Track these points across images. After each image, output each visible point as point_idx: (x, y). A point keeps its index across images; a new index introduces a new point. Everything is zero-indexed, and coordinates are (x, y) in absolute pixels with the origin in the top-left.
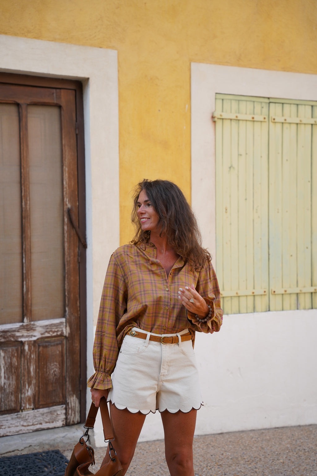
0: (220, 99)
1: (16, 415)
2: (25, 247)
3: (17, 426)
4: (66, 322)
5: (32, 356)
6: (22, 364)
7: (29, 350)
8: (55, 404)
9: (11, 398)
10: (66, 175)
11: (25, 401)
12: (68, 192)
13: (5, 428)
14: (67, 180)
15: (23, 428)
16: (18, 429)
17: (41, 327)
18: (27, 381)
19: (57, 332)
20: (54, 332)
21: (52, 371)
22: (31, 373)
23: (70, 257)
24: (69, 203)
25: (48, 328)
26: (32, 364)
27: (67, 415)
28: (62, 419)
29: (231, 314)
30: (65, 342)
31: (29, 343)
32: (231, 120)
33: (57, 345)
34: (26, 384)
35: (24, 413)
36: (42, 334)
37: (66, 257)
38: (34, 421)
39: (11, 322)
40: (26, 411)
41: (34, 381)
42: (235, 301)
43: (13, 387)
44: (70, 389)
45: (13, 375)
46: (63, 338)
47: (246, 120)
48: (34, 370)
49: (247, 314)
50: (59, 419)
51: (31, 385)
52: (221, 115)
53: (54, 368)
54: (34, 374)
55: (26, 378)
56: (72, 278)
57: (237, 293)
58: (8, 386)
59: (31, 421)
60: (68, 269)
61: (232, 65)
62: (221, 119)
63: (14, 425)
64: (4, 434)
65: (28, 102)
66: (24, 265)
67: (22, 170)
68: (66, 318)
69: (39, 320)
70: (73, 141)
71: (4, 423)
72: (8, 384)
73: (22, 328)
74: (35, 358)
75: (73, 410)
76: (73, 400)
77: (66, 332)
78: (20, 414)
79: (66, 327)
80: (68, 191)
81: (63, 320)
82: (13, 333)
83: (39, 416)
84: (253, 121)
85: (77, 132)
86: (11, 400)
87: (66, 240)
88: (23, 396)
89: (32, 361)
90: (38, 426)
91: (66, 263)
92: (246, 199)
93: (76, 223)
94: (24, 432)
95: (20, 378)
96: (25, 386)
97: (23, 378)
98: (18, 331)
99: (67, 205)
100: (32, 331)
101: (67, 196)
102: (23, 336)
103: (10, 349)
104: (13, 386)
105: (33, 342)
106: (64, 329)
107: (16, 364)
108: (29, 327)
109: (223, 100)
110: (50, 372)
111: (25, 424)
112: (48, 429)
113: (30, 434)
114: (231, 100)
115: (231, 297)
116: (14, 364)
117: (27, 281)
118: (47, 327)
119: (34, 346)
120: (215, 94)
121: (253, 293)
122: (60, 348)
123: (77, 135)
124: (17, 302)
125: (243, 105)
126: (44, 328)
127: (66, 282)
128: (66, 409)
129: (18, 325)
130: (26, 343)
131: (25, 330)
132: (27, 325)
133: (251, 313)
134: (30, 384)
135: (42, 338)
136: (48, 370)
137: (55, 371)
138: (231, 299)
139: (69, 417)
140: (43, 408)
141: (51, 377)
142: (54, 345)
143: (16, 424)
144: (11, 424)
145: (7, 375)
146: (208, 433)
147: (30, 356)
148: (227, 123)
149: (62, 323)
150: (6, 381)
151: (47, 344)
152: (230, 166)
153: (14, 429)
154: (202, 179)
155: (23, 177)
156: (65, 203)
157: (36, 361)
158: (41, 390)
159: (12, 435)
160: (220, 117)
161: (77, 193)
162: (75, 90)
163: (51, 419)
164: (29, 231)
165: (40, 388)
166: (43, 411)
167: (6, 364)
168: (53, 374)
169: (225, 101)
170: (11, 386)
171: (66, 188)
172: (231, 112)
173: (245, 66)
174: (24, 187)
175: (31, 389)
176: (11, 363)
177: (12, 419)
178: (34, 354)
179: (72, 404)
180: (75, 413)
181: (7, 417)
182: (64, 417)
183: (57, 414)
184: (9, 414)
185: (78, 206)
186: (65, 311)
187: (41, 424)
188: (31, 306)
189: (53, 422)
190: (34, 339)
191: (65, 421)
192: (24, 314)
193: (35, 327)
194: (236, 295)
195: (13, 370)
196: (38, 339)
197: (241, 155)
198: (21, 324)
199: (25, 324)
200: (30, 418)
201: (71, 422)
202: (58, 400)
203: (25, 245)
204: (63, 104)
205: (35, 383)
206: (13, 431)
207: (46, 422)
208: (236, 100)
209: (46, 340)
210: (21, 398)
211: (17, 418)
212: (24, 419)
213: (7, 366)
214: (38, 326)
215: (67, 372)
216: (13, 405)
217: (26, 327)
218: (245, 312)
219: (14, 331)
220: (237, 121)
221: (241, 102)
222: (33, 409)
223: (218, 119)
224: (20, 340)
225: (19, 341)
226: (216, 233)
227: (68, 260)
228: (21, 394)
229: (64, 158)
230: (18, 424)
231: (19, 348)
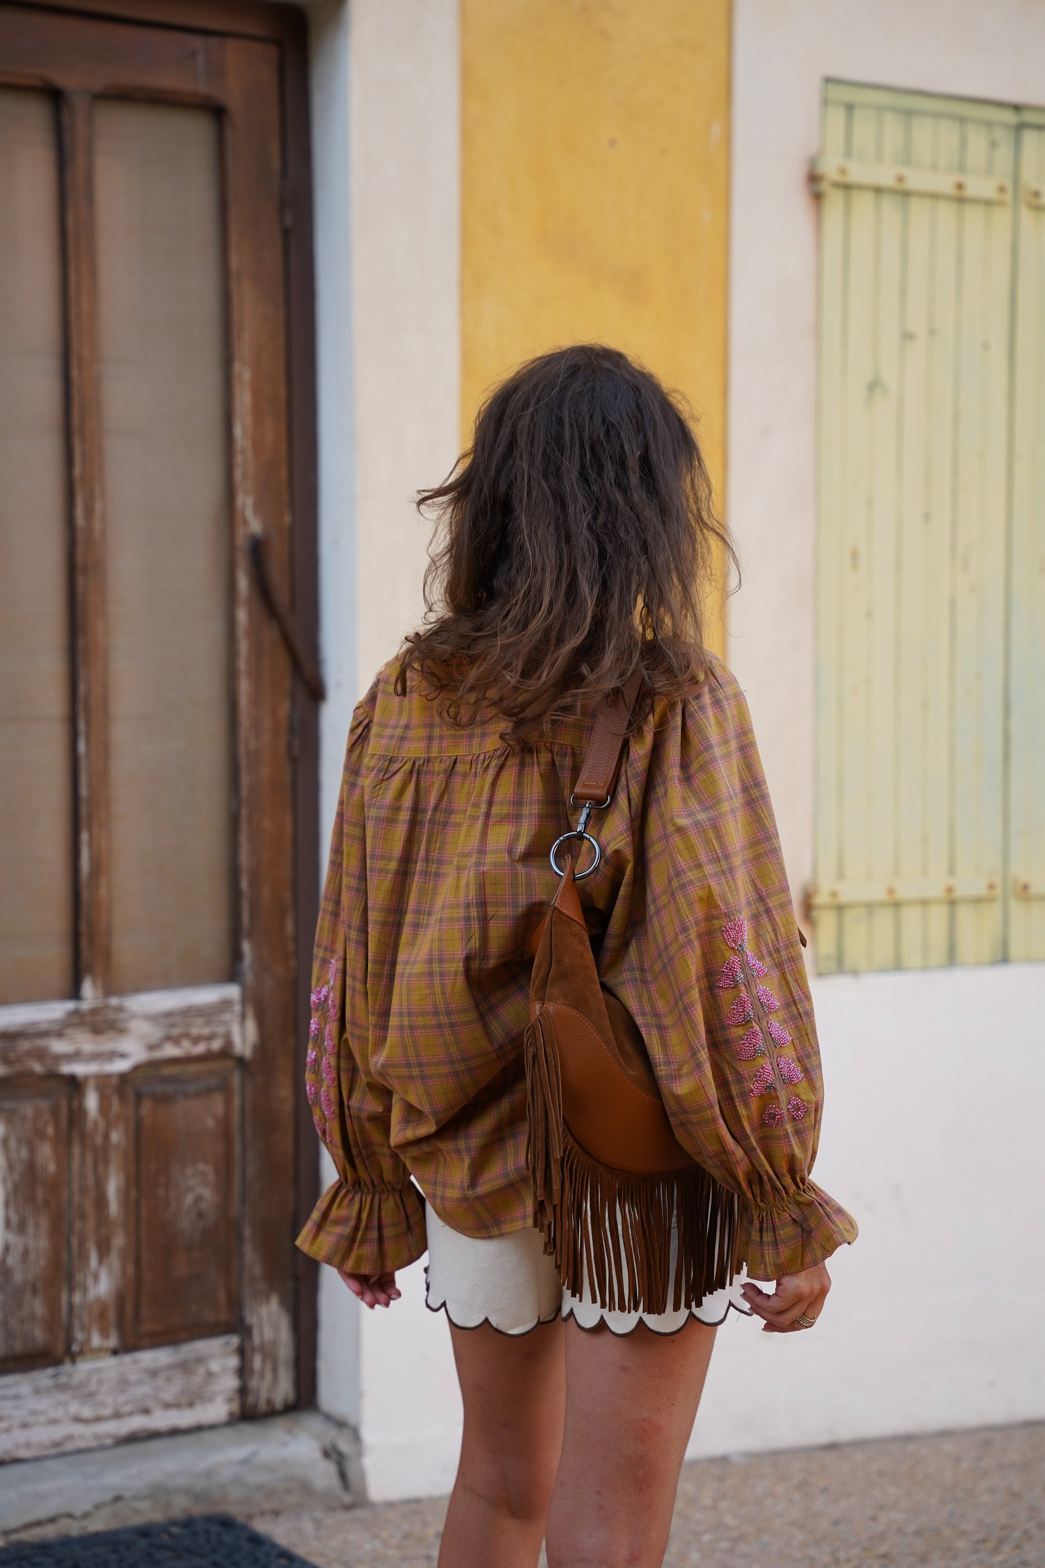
0: (839, 103)
1: (53, 1376)
2: (88, 692)
4: (244, 1001)
5: (114, 1138)
6: (75, 1169)
7: (104, 1109)
8: (198, 1330)
9: (31, 1305)
10: (244, 400)
11: (85, 1318)
12: (250, 471)
13: (7, 1430)
14: (249, 420)
15: (77, 1429)
16: (58, 1433)
17: (146, 1018)
18: (92, 1236)
19: (210, 1038)
20: (196, 1040)
21: (189, 1200)
22: (110, 1206)
23: (257, 736)
24: (253, 515)
25: (172, 1026)
26: (112, 1170)
27: (247, 1374)
28: (225, 1392)
29: (870, 971)
30: (236, 1080)
31: (103, 1081)
32: (878, 191)
33: (209, 1091)
34: (89, 1250)
35: (84, 1368)
36: (151, 1047)
37: (244, 733)
38: (122, 1399)
39: (28, 998)
40: (89, 1361)
41: (119, 1240)
42: (884, 920)
43: (39, 1263)
44: (258, 1270)
45: (38, 1212)
46: (229, 1064)
47: (933, 196)
48: (120, 1195)
49: (924, 975)
50: (215, 1394)
51: (109, 1253)
52: (843, 173)
53: (195, 1187)
54: (120, 1211)
55: (91, 1224)
56: (267, 823)
57: (891, 891)
58: (18, 1258)
59: (109, 1400)
60: (250, 783)
62: (840, 185)
63: (42, 1419)
65: (98, 84)
66: (83, 765)
67: (73, 370)
68: (243, 986)
69: (138, 992)
70: (272, 256)
71: (6, 1408)
72: (20, 1249)
73: (75, 1020)
74: (123, 1143)
75: (269, 1354)
76: (269, 1314)
77: (244, 1040)
78: (66, 1373)
79: (243, 1017)
80: (251, 466)
81: (233, 991)
82: (41, 1043)
83: (140, 1383)
84: (960, 198)
85: (289, 220)
86: (33, 1317)
87: (242, 665)
88: (77, 1298)
89: (112, 1155)
90: (137, 1423)
91: (243, 761)
92: (927, 516)
93: (282, 598)
94: (82, 1444)
95: (66, 1226)
96: (84, 1258)
97: (78, 1225)
98: (60, 1035)
99: (245, 522)
100: (112, 1033)
101: (248, 484)
102: (76, 1056)
103: (28, 1108)
104: (38, 1259)
105: (115, 1080)
106: (236, 1030)
107: (52, 1168)
109: (849, 107)
110: (179, 1204)
111: (86, 1412)
112: (175, 1432)
113: (107, 1454)
114: (880, 109)
115: (869, 905)
116: (45, 1168)
117: (95, 831)
118: (170, 1020)
119: (122, 1095)
120: (819, 83)
121: (949, 891)
122: (217, 1104)
123: (286, 232)
124: (54, 914)
125: (922, 132)
126: (157, 1024)
127: (244, 838)
128: (241, 1352)
129: (57, 1010)
130: (91, 1084)
131: (87, 1029)
132: (94, 1012)
133: (941, 967)
134: (104, 1250)
135: (151, 1065)
136: (172, 1194)
137: (199, 1199)
138: (869, 914)
139: (254, 1383)
140: (155, 1347)
141: (185, 1223)
142: (197, 1095)
143: (53, 1414)
144: (34, 1413)
145: (16, 1212)
146: (783, 1445)
147: (106, 1137)
148: (864, 203)
149: (225, 1004)
150: (12, 1238)
152: (870, 378)
153: (42, 1435)
154: (766, 431)
155: (75, 399)
156: (238, 514)
157: (126, 1158)
158: (146, 1276)
159: (36, 1459)
160: (839, 178)
161: (285, 475)
162: (280, 45)
163: (183, 1392)
164: (100, 625)
165: (143, 1265)
166: (155, 1360)
167: (11, 1167)
168: (190, 1210)
169: (856, 114)
170: (32, 1257)
171: (243, 452)
172: (879, 160)
174: (81, 442)
175: (107, 1270)
176: (31, 1165)
177: (37, 1392)
178: (122, 1127)
179: (266, 1330)
180: (275, 1371)
181: (18, 1382)
182: (231, 1383)
183: (210, 1375)
184: (24, 1370)
185: (292, 526)
186: (236, 955)
187: (146, 1411)
188: (109, 934)
189: (191, 1405)
190: (121, 1066)
191: (237, 1402)
192: (82, 965)
193: (127, 1020)
194: (886, 898)
195: (40, 1194)
196: (136, 1068)
197: (912, 337)
198: (70, 1005)
199: (85, 1006)
200: (104, 1388)
201: (263, 1406)
202: (209, 1316)
203: (88, 682)
204: (232, 95)
205: (125, 1248)
206: (41, 1443)
207: (167, 1406)
208: (898, 111)
209: (166, 1071)
210: (71, 1307)
211: (56, 1387)
212: (83, 1391)
213: (16, 1178)
214: (134, 1016)
215: (243, 1201)
216: (39, 1335)
217: (89, 1019)
218: (920, 963)
219: (45, 1034)
220: (902, 198)
221: (915, 120)
222: (115, 1352)
223: (832, 184)
224: (66, 1069)
225: (63, 1076)
226: (815, 650)
227: (251, 747)
228: (71, 1290)
229: (235, 328)
230: (59, 1413)
231: (64, 1103)
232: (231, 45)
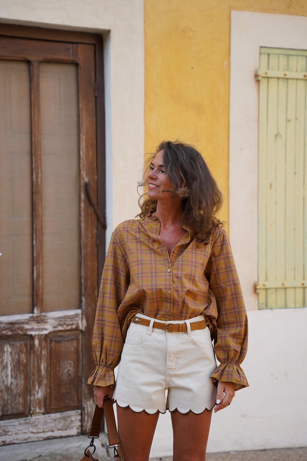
0: (265, 54)
1: (25, 420)
2: (36, 226)
3: (26, 433)
4: (82, 314)
5: (43, 353)
6: (32, 361)
7: (40, 345)
8: (68, 408)
9: (18, 400)
10: (83, 144)
11: (34, 404)
12: (85, 164)
13: (11, 435)
14: (84, 150)
15: (32, 435)
16: (26, 436)
17: (53, 319)
18: (36, 381)
19: (72, 325)
20: (68, 325)
21: (66, 370)
22: (42, 372)
23: (87, 239)
24: (86, 176)
25: (61, 321)
26: (43, 362)
27: (83, 421)
28: (76, 426)
29: (276, 308)
30: (80, 337)
31: (40, 336)
32: (278, 78)
33: (72, 340)
34: (35, 385)
35: (34, 418)
36: (54, 327)
37: (82, 239)
38: (45, 427)
39: (19, 313)
40: (36, 416)
41: (45, 382)
42: (281, 293)
43: (21, 388)
44: (86, 392)
45: (21, 373)
46: (79, 332)
47: (297, 79)
48: (45, 369)
49: (295, 310)
50: (73, 426)
51: (42, 385)
52: (266, 73)
53: (68, 367)
54: (45, 373)
55: (36, 377)
56: (89, 264)
57: (283, 285)
58: (15, 386)
59: (41, 428)
60: (84, 252)
61: (281, 13)
62: (265, 77)
63: (22, 432)
64: (11, 441)
65: (41, 58)
66: (35, 247)
67: (33, 138)
68: (82, 310)
69: (51, 311)
70: (92, 105)
71: (11, 429)
72: (15, 384)
73: (32, 319)
74: (46, 354)
75: (90, 416)
76: (90, 404)
77: (82, 326)
78: (29, 419)
79: (82, 319)
80: (85, 162)
81: (79, 311)
82: (22, 325)
83: (51, 423)
84: (305, 79)
85: (96, 94)
86: (19, 403)
87: (82, 219)
88: (32, 398)
89: (43, 357)
90: (50, 434)
91: (82, 246)
92: (295, 173)
93: (94, 200)
94: (33, 440)
95: (29, 377)
96: (34, 387)
97: (32, 377)
98: (27, 323)
99: (84, 179)
100: (43, 323)
101: (84, 168)
102: (32, 329)
103: (18, 344)
104: (21, 386)
105: (44, 336)
106: (80, 322)
107: (25, 361)
108: (39, 319)
109: (269, 55)
110: (63, 372)
111: (35, 431)
112: (61, 437)
113: (40, 443)
114: (279, 55)
115: (276, 288)
116: (23, 361)
117: (38, 266)
118: (60, 319)
119: (46, 341)
120: (258, 48)
121: (303, 284)
122: (75, 343)
123: (96, 97)
124: (27, 290)
125: (293, 61)
126: (56, 320)
127: (82, 268)
128: (81, 414)
129: (27, 316)
130: (37, 337)
131: (35, 322)
132: (37, 317)
133: (301, 307)
134: (40, 384)
135: (54, 332)
136: (61, 369)
137: (69, 370)
138: (276, 291)
139: (85, 424)
140: (55, 412)
141: (65, 377)
142: (68, 341)
143: (25, 431)
144: (19, 430)
145: (14, 373)
146: (248, 449)
147: (41, 352)
148: (273, 82)
149: (77, 315)
150: (13, 380)
151: (60, 339)
152: (276, 133)
153: (21, 437)
154: (241, 150)
155: (34, 146)
156: (81, 177)
157: (47, 359)
158: (53, 392)
159: (20, 443)
160: (264, 75)
161: (95, 165)
162: (95, 45)
163: (64, 426)
164: (40, 208)
165: (52, 389)
166: (55, 416)
167: (13, 360)
168: (66, 374)
169: (271, 57)
170: (19, 386)
171: (83, 159)
172: (278, 69)
173: (296, 14)
174: (35, 157)
175: (41, 390)
176: (19, 360)
177: (20, 424)
178: (46, 350)
179: (89, 409)
181: (14, 421)
182: (78, 424)
183: (72, 421)
184: (16, 418)
185: (97, 180)
186: (81, 301)
187: (53, 431)
188: (42, 295)
189: (66, 430)
190: (46, 332)
191: (80, 429)
192: (34, 304)
193: (47, 319)
194: (281, 286)
195: (21, 368)
196: (50, 333)
197: (289, 121)
198: (31, 315)
199: (35, 315)
200: (40, 424)
201: (88, 431)
202: (72, 404)
203: (36, 224)
204: (80, 61)
205: (47, 384)
206: (21, 439)
207: (59, 430)
208: (285, 55)
209: (59, 334)
210: (30, 400)
211: (26, 423)
212: (33, 425)
213: (14, 364)
214: (49, 318)
215: (82, 371)
216: (21, 408)
217: (36, 319)
218: (293, 306)
219: (23, 323)
220: (286, 80)
221: (290, 57)
222: (44, 414)
223: (263, 77)
224: (29, 333)
225: (28, 335)
226: (258, 213)
227: (85, 242)
228: (30, 396)
229: (81, 125)
230: (27, 431)
231: (29, 343)
232: (80, 46)
